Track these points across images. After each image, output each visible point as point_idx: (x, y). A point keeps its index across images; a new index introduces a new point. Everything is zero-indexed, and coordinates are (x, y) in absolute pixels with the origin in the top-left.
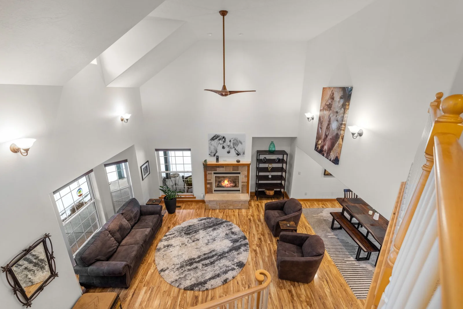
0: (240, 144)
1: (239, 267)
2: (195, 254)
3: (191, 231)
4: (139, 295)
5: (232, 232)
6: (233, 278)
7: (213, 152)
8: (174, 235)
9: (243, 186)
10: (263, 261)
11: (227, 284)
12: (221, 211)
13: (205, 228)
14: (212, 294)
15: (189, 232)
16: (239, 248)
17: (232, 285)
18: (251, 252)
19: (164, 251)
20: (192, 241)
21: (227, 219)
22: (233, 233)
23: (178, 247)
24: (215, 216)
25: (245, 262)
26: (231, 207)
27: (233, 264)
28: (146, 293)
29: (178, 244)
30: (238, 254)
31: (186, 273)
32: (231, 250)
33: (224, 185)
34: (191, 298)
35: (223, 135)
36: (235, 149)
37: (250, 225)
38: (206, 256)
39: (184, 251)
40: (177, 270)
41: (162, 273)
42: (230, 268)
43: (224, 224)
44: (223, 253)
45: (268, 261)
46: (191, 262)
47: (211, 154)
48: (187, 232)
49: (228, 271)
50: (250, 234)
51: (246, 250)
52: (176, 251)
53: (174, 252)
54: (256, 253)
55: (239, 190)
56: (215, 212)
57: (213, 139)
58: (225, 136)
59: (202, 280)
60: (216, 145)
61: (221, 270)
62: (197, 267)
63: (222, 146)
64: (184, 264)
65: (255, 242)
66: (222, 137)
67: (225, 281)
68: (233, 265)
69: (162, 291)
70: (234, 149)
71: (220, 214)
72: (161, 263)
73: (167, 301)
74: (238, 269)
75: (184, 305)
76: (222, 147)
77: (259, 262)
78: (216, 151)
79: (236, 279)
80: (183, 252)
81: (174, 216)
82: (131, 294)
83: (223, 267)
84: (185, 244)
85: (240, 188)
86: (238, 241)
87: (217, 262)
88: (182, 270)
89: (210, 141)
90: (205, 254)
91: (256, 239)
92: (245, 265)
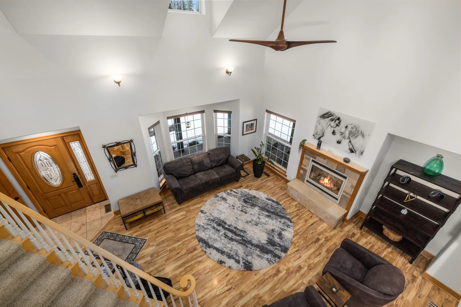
0: (360, 137)
1: (244, 265)
2: (230, 221)
3: (250, 202)
4: (179, 213)
5: (280, 233)
6: (230, 267)
7: (319, 133)
8: (237, 194)
9: (343, 197)
10: (273, 289)
11: (220, 266)
12: (298, 206)
13: (263, 209)
14: (204, 259)
15: (248, 201)
16: (267, 252)
17: (222, 270)
18: (273, 268)
19: (218, 200)
20: (240, 209)
21: (292, 218)
22: (280, 235)
23: (227, 205)
24: (286, 206)
25: (255, 267)
26: (312, 211)
27: (244, 258)
28: (182, 215)
29: (230, 203)
30: (259, 256)
31: (210, 227)
32: (257, 246)
33: (323, 183)
34: (193, 245)
35: (338, 115)
36: (350, 142)
37: (310, 245)
38: (235, 230)
39: (228, 211)
40: (207, 220)
41: (200, 213)
42: (237, 258)
43: (283, 220)
44: (248, 241)
45: (276, 294)
46: (221, 223)
47: (315, 136)
48: (246, 200)
49: (233, 258)
50: (296, 253)
51: (269, 261)
52: (223, 207)
53: (222, 206)
54: (276, 275)
55: (337, 199)
56: (291, 203)
57: (324, 116)
58: (342, 118)
59: (210, 243)
60: (325, 127)
61: (229, 252)
62: (219, 231)
63: (332, 129)
64: (216, 220)
65: (290, 265)
66: (336, 117)
67: (221, 262)
68: (242, 258)
69: (187, 224)
70: (349, 140)
71: (294, 207)
72: (208, 206)
73: (182, 232)
74: (242, 266)
75: (185, 245)
76: (332, 131)
77: (267, 284)
78: (323, 134)
79: (231, 271)
80: (225, 212)
81: (255, 180)
82: (177, 209)
83: (234, 251)
84: (234, 207)
85: (339, 196)
86: (274, 246)
87: (235, 243)
88: (210, 223)
89: (320, 119)
90: (235, 228)
91: (296, 263)
92: (252, 270)
